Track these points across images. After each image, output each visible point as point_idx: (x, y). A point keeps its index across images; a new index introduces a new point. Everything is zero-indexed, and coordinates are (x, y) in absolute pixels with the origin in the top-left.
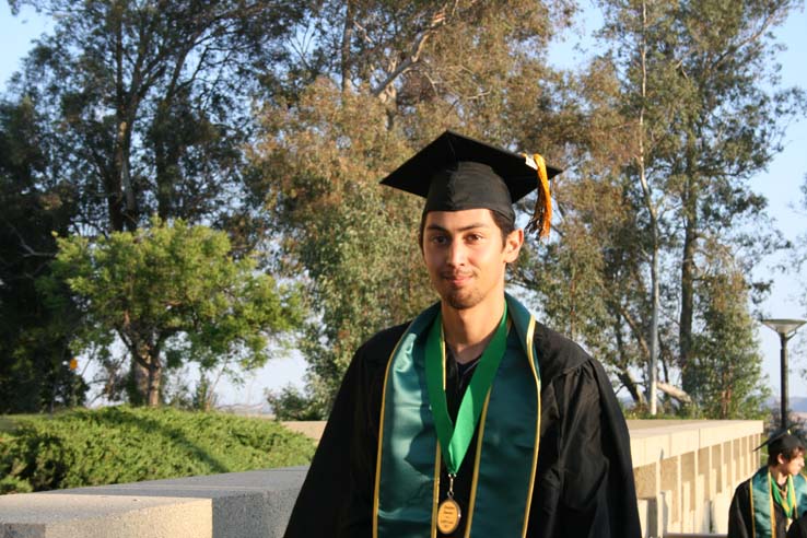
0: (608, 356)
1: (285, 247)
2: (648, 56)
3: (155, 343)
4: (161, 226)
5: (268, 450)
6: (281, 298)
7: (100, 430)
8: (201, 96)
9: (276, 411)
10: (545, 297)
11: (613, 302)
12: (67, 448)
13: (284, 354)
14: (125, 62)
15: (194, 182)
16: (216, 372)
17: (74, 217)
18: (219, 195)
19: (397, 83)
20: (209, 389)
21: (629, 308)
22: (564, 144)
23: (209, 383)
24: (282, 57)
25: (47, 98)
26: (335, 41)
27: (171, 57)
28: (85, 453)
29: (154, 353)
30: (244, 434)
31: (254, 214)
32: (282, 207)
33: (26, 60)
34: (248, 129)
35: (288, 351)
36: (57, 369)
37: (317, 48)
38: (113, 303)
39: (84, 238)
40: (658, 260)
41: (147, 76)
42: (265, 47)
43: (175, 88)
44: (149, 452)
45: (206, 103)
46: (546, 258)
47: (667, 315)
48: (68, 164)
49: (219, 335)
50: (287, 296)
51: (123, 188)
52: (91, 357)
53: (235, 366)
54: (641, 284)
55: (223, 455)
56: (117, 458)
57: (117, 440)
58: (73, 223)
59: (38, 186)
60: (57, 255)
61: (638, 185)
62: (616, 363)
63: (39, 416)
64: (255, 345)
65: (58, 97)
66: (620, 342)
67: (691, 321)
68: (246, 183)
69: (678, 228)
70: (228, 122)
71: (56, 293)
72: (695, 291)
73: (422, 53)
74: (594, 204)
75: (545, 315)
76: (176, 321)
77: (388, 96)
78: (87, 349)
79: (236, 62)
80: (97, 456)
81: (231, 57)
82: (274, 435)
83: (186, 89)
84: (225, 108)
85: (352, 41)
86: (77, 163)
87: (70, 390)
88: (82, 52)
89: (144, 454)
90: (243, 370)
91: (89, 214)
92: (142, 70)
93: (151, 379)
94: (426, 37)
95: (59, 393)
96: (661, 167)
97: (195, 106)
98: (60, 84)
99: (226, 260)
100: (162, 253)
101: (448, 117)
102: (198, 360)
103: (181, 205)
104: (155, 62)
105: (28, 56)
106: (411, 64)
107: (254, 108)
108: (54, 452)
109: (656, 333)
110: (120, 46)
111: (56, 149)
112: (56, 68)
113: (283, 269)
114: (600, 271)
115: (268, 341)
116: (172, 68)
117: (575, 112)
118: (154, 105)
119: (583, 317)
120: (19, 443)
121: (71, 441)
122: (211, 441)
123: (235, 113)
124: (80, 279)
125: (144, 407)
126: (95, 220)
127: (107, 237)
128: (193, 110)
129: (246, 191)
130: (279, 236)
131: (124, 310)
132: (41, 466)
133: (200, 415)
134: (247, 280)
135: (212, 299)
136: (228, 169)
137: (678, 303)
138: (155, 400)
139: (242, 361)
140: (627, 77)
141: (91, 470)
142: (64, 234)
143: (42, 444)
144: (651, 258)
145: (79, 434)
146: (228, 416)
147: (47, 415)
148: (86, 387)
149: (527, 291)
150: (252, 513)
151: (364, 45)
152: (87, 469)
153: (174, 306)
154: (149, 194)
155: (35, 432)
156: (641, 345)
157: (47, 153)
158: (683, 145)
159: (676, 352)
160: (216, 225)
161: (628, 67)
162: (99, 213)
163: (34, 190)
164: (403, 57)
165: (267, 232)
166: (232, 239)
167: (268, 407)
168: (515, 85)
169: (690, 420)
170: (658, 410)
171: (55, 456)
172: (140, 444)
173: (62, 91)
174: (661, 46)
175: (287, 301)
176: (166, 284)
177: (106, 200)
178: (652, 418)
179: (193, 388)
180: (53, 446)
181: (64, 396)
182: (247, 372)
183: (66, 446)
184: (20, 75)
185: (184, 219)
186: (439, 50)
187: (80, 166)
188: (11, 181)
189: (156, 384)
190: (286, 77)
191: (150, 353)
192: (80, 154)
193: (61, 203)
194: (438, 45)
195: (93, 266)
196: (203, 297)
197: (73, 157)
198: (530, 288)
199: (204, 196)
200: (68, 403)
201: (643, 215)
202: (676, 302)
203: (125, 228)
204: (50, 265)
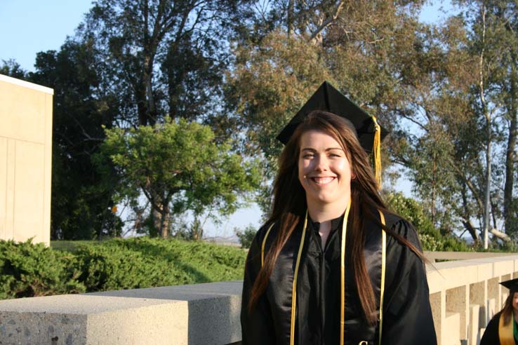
0: (456, 210)
1: (249, 137)
2: (486, 16)
3: (166, 197)
4: (171, 123)
5: (236, 267)
6: (246, 169)
7: (129, 252)
8: (198, 39)
9: (242, 242)
10: (416, 172)
11: (460, 176)
12: (108, 263)
13: (247, 206)
14: (150, 17)
15: (192, 94)
16: (204, 216)
17: (116, 115)
18: (208, 103)
19: (323, 32)
20: (199, 227)
21: (471, 180)
22: (431, 73)
23: (200, 223)
24: (250, 15)
25: (100, 40)
26: (284, 5)
27: (179, 14)
28: (119, 267)
29: (165, 203)
30: (220, 256)
31: (230, 115)
32: (248, 111)
33: (88, 15)
34: (227, 61)
35: (250, 203)
36: (105, 212)
37: (272, 9)
38: (140, 170)
39: (122, 129)
40: (491, 149)
41: (163, 26)
42: (239, 8)
43: (181, 34)
44: (160, 266)
45: (201, 44)
46: (417, 146)
47: (496, 184)
48: (113, 82)
49: (206, 193)
50: (249, 168)
51: (147, 98)
52: (126, 205)
53: (215, 213)
54: (479, 165)
55: (206, 270)
56: (139, 270)
57: (140, 259)
58: (115, 120)
59: (94, 96)
60: (105, 140)
61: (479, 100)
62: (461, 215)
63: (92, 242)
64: (229, 199)
65: (107, 39)
66: (465, 202)
67: (512, 189)
68: (225, 95)
69: (504, 128)
70: (215, 56)
71: (104, 164)
72: (515, 170)
73: (340, 13)
74: (450, 112)
75: (415, 184)
76: (179, 184)
77: (317, 41)
78: (123, 200)
79: (221, 18)
80: (127, 269)
81: (217, 15)
82: (240, 258)
83: (188, 34)
84: (213, 47)
85: (295, 5)
86: (118, 82)
87: (111, 226)
88: (123, 10)
89: (156, 267)
90: (221, 215)
91: (126, 114)
92: (161, 22)
93: (163, 219)
94: (342, 3)
95: (105, 227)
96: (493, 89)
97: (194, 46)
98: (108, 31)
99: (212, 145)
100: (170, 140)
101: (356, 55)
102: (193, 209)
103: (184, 109)
104: (168, 18)
105: (89, 12)
106: (333, 20)
107: (232, 47)
108: (100, 265)
109: (488, 197)
110: (146, 6)
111: (105, 72)
112: (106, 21)
113: (248, 151)
114: (452, 155)
115: (237, 197)
116: (179, 22)
117: (439, 52)
118: (167, 45)
119: (441, 186)
120: (78, 259)
121: (111, 259)
122: (199, 261)
123: (219, 50)
124: (119, 156)
125: (157, 238)
126: (129, 118)
127: (136, 129)
128: (192, 49)
129: (225, 101)
130: (246, 130)
131: (147, 175)
132: (92, 274)
133: (193, 244)
134: (225, 157)
135: (202, 170)
136: (214, 87)
137: (503, 177)
138: (165, 233)
139: (220, 209)
140: (473, 30)
141: (123, 278)
142: (109, 126)
143: (92, 260)
144: (486, 148)
145: (116, 255)
146: (211, 244)
147: (96, 242)
148: (122, 224)
149: (405, 168)
150: (219, 310)
151: (302, 8)
152: (120, 277)
153: (178, 174)
154: (163, 102)
155: (88, 252)
156: (478, 203)
157: (99, 75)
158: (509, 74)
159: (502, 209)
160: (206, 122)
161: (473, 24)
162: (132, 113)
163: (92, 98)
164: (327, 16)
165: (238, 127)
166: (215, 132)
167: (237, 239)
168: (399, 34)
169: (509, 253)
170: (489, 246)
171: (101, 268)
172: (154, 262)
173: (109, 35)
174: (495, 10)
175: (249, 171)
176: (172, 160)
177: (137, 106)
178: (485, 251)
179: (189, 226)
180: (99, 262)
181: (108, 229)
182: (223, 217)
183: (108, 262)
184: (83, 25)
185: (185, 118)
186: (351, 11)
187: (120, 84)
188: (76, 92)
189: (166, 223)
190: (252, 28)
191: (162, 203)
192: (121, 76)
193: (108, 108)
194: (350, 7)
195: (128, 147)
196: (196, 168)
197: (116, 78)
198: (407, 166)
199: (198, 104)
200: (110, 233)
201: (481, 120)
202: (502, 176)
203: (148, 124)
204: (100, 147)
